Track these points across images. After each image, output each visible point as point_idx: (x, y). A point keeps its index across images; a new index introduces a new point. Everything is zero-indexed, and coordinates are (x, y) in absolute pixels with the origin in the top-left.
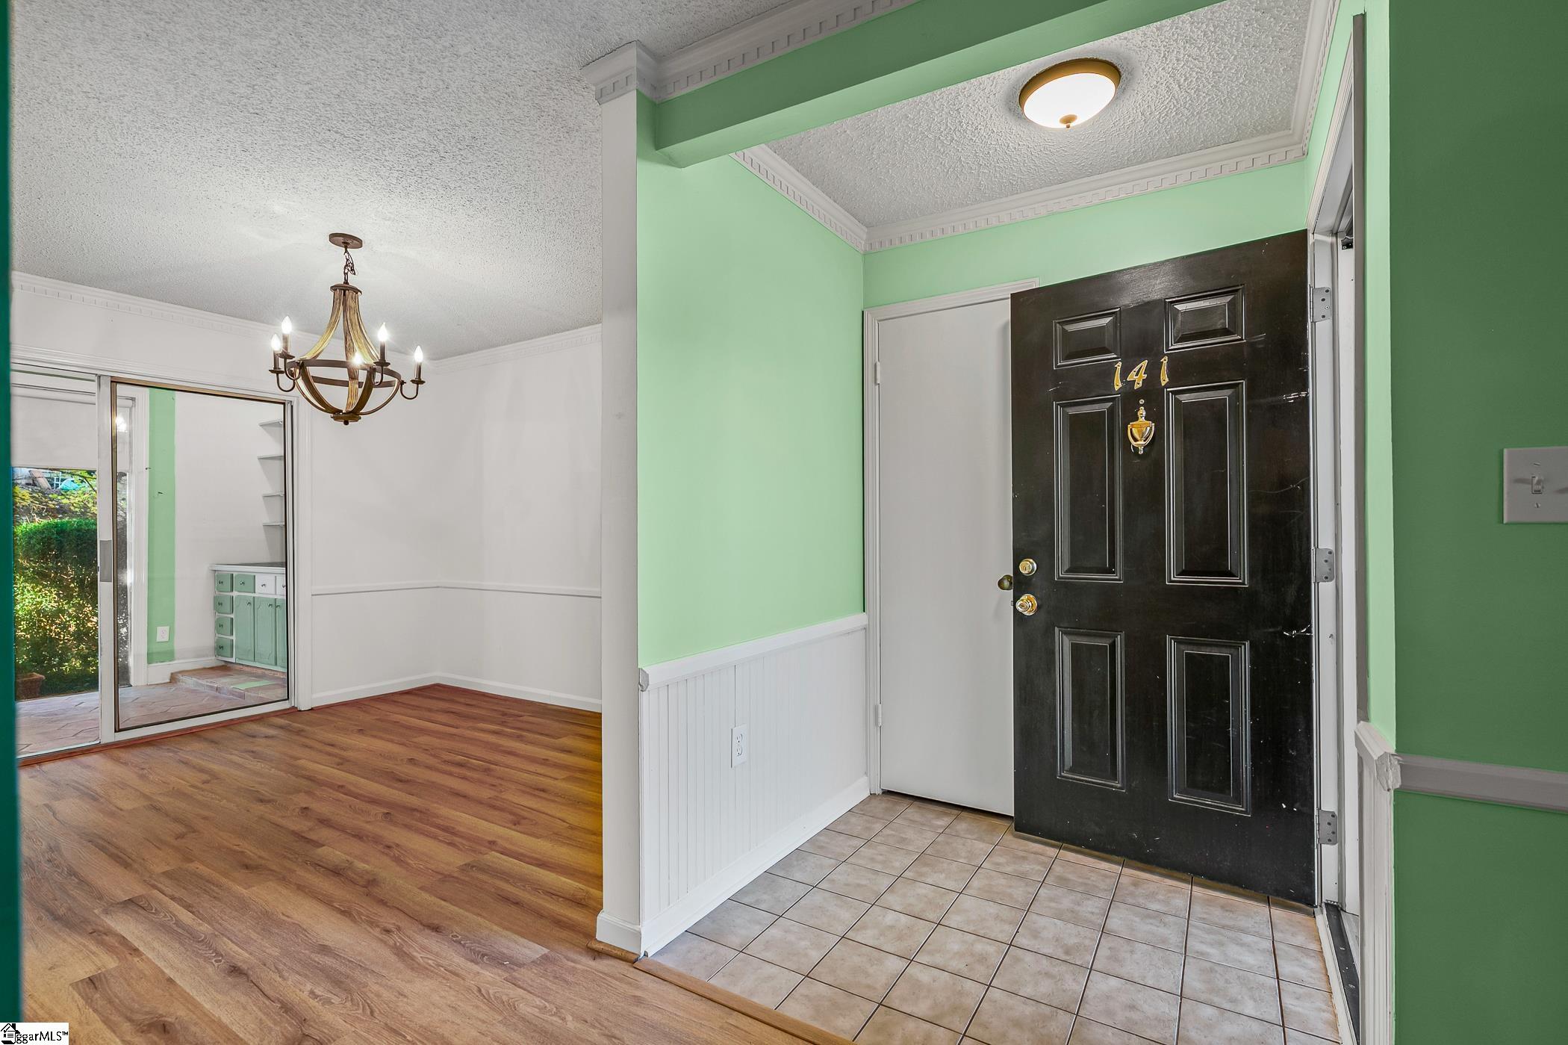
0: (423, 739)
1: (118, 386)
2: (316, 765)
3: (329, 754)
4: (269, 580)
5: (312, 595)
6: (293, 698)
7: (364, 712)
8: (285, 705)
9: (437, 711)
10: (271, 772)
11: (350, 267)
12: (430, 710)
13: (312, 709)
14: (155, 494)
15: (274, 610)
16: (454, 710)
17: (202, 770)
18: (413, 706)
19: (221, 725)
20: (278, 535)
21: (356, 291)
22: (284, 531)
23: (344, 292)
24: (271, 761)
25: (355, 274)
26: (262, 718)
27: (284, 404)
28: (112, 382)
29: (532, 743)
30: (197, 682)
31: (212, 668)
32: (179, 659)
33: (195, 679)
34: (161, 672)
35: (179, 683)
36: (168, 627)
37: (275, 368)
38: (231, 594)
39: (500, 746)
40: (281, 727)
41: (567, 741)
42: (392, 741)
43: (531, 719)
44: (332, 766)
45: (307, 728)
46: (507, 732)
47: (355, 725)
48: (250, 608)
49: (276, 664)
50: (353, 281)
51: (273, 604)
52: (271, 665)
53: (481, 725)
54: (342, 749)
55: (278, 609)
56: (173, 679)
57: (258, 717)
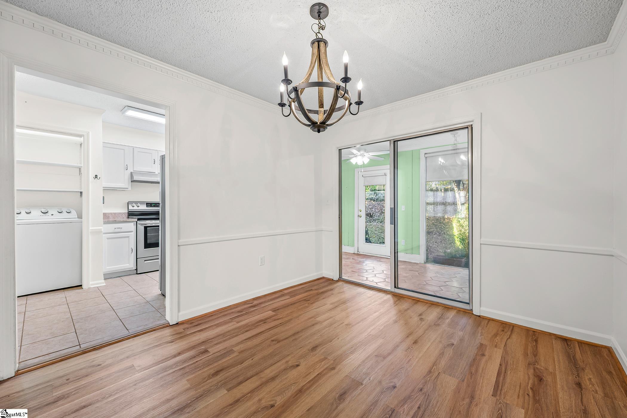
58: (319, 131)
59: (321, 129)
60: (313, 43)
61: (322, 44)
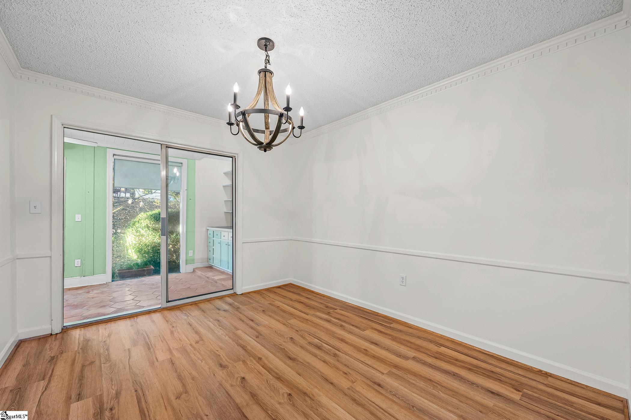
0: (293, 321)
1: (169, 149)
2: (246, 336)
3: (252, 328)
4: (226, 234)
5: (243, 243)
6: (235, 288)
7: (263, 298)
8: (231, 292)
9: (295, 301)
10: (226, 338)
11: (268, 61)
12: (291, 300)
13: (242, 294)
14: (188, 200)
15: (227, 247)
16: (302, 301)
17: (197, 332)
18: (283, 296)
19: (207, 300)
20: (230, 217)
21: (271, 73)
22: (232, 215)
23: (265, 72)
24: (226, 329)
25: (270, 64)
26: (223, 297)
27: (232, 157)
28: (166, 147)
29: (350, 332)
30: (201, 273)
31: (207, 267)
32: (196, 263)
33: (201, 272)
34: (190, 268)
35: (196, 273)
36: (192, 251)
37: (230, 121)
38: (213, 239)
39: (334, 333)
40: (230, 305)
41: (368, 333)
42: (278, 321)
43: (343, 312)
44: (253, 338)
45: (241, 306)
46: (333, 321)
47: (261, 307)
48: (219, 245)
49: (228, 269)
50: (269, 67)
51: (227, 244)
52: (226, 269)
53: (319, 314)
54: (257, 324)
55: (229, 246)
56: (194, 271)
57: (221, 297)
58: (265, 151)
59: (267, 149)
60: (260, 72)
61: (268, 74)
